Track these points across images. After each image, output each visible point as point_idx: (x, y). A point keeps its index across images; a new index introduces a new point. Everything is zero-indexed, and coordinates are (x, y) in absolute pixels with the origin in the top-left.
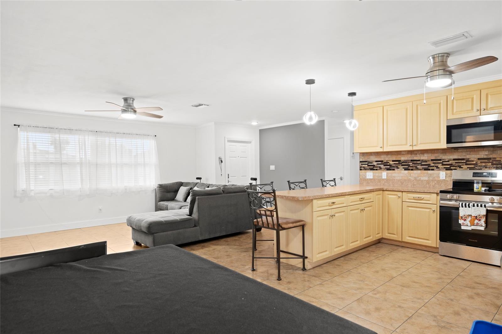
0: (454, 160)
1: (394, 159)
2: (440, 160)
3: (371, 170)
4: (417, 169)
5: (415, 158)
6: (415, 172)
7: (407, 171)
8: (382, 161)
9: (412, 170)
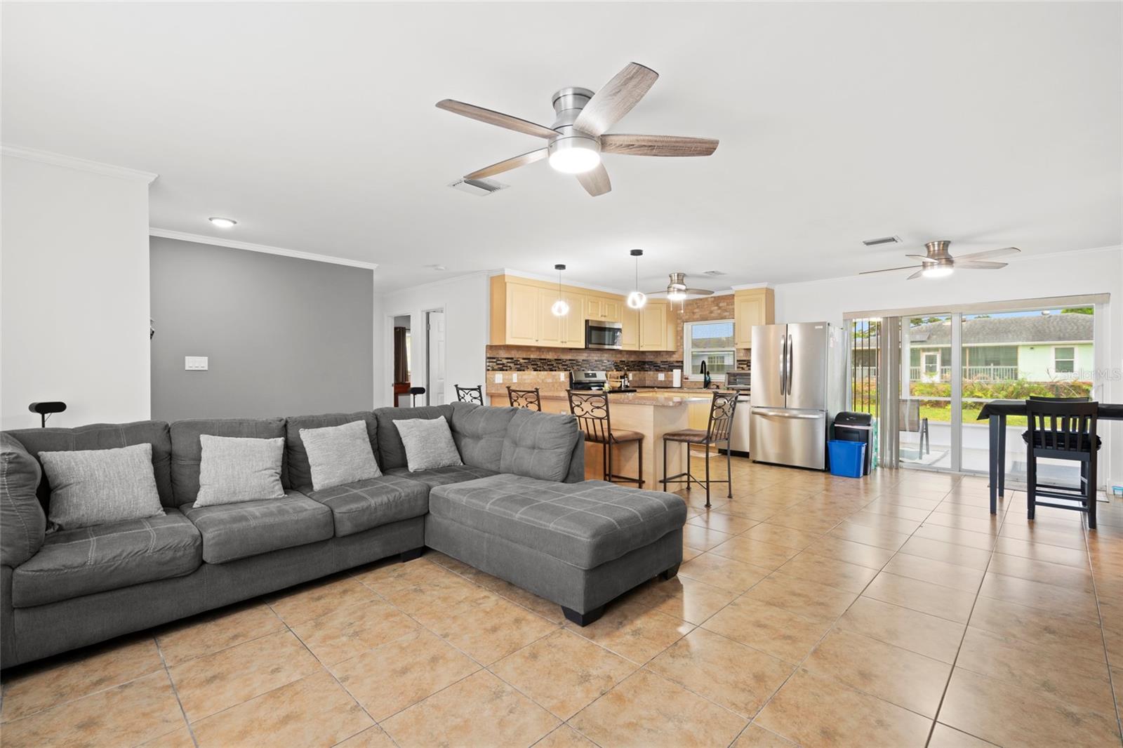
0: (570, 360)
1: (525, 357)
2: (560, 360)
3: (500, 370)
4: (544, 370)
5: (543, 357)
6: (542, 372)
7: (536, 372)
8: (512, 359)
9: (540, 371)
